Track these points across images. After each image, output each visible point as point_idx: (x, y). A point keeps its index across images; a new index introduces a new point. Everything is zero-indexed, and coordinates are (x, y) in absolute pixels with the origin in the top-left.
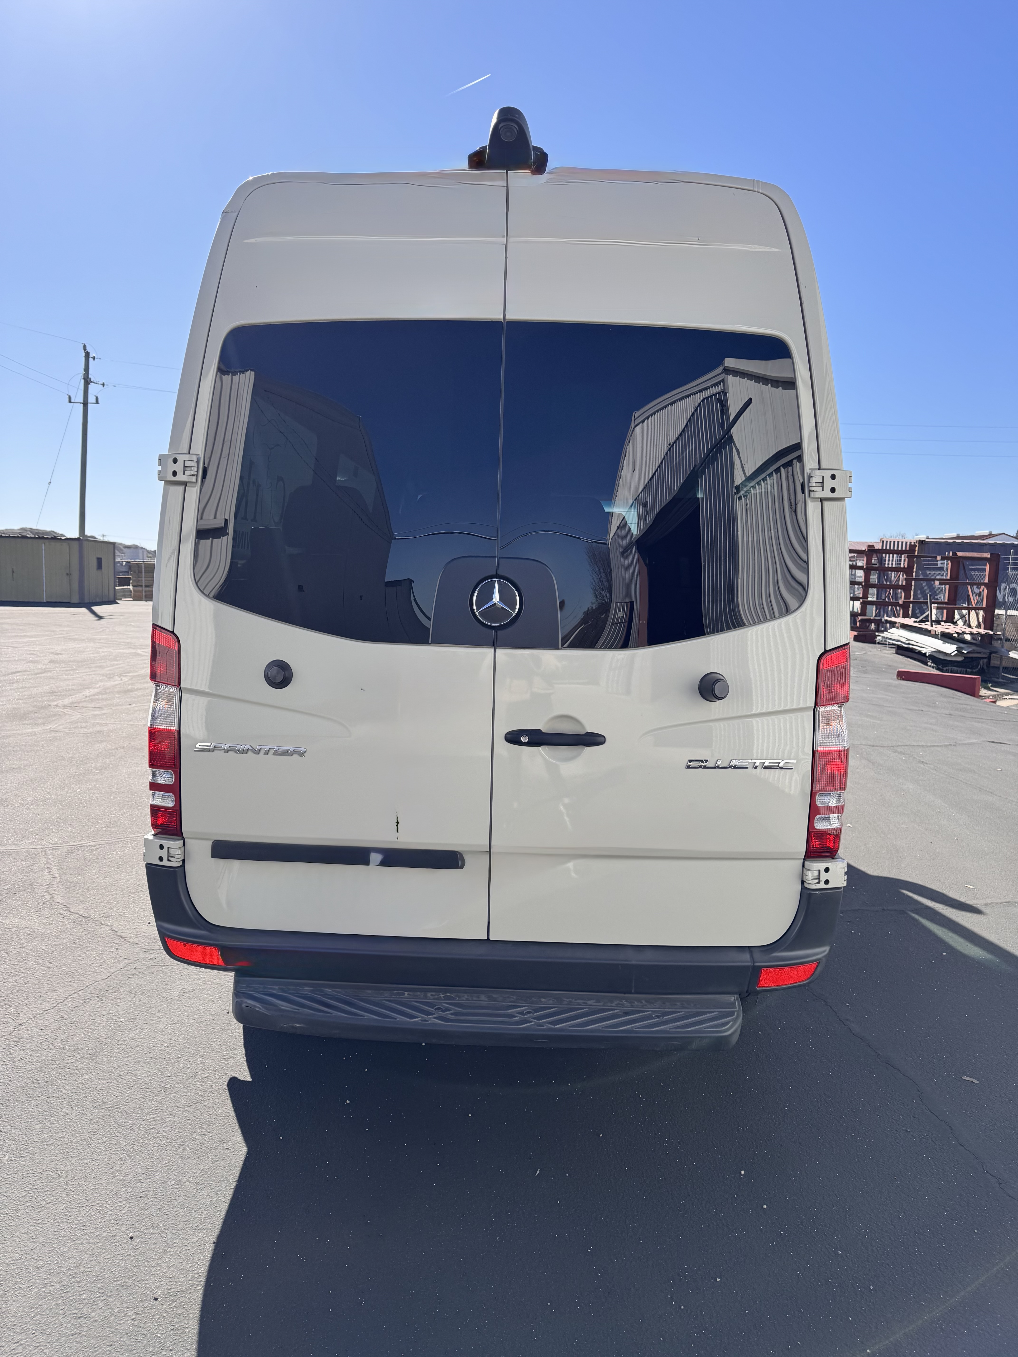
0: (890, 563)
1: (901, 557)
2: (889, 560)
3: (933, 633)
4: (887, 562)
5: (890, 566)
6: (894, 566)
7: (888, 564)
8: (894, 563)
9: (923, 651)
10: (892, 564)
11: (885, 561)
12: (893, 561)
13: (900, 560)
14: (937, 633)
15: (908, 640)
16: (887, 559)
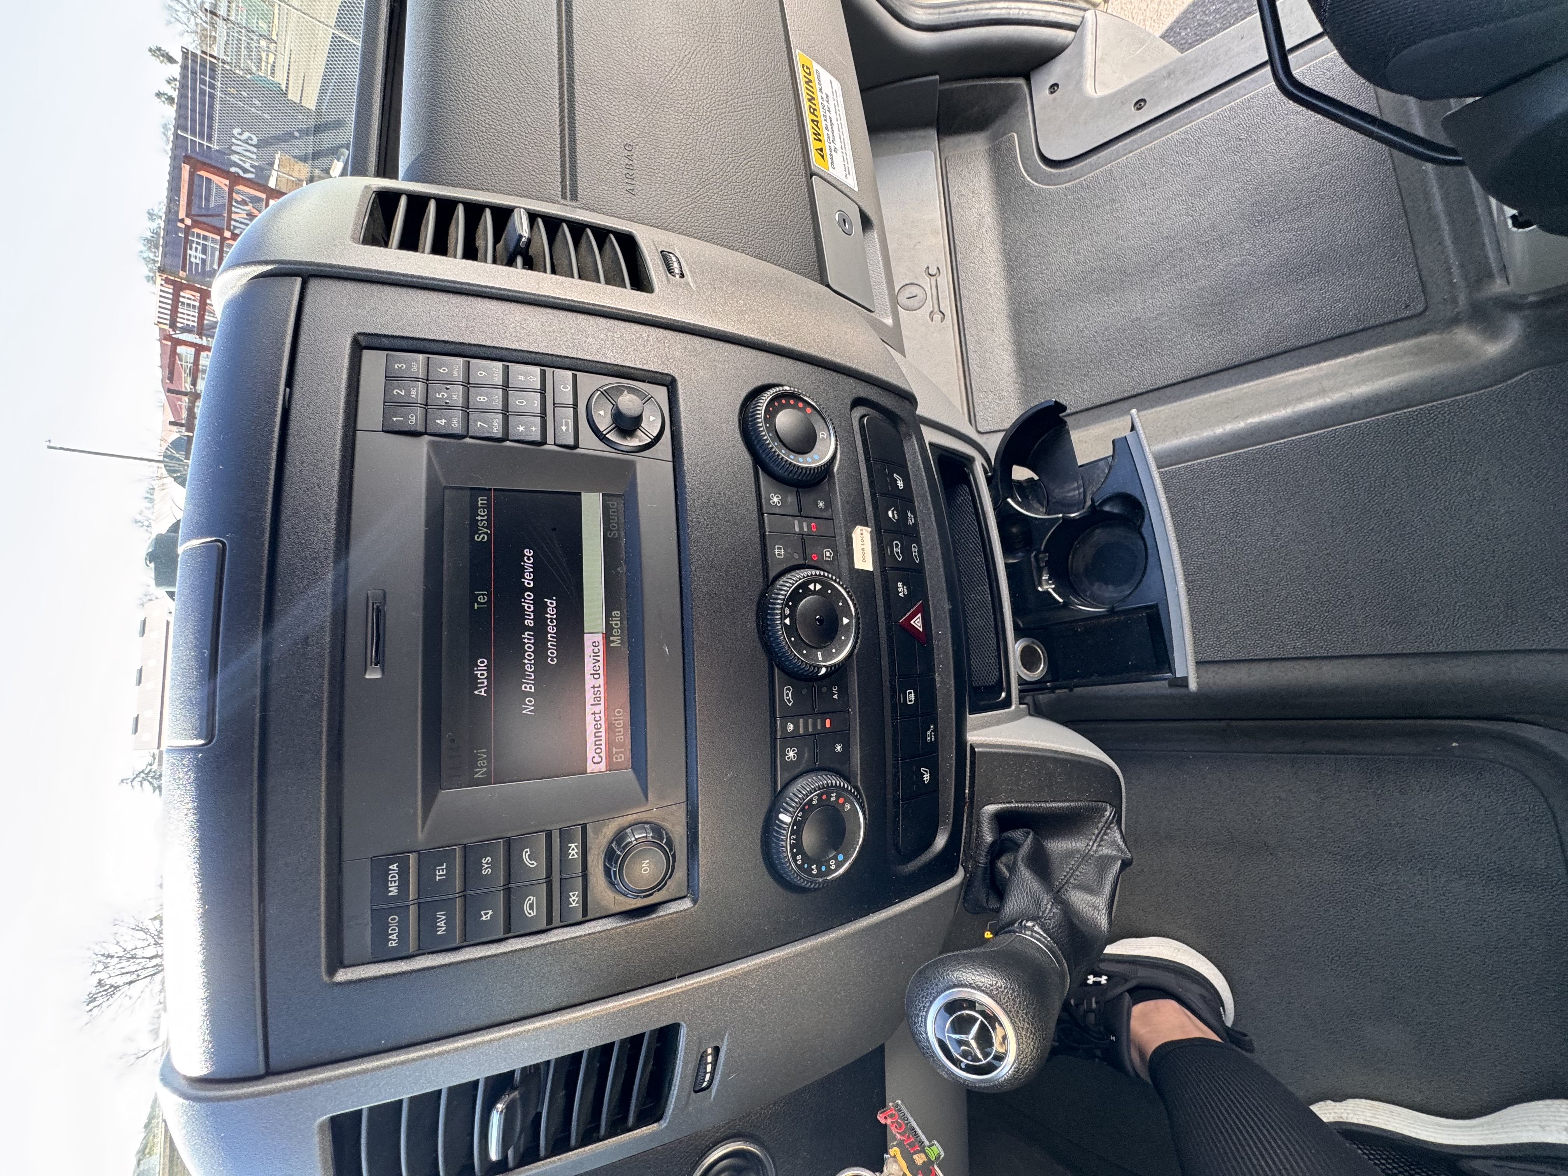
0: (191, 318)
1: (183, 303)
2: (188, 320)
4: (191, 323)
5: (196, 319)
6: (196, 315)
7: (193, 321)
8: (192, 313)
11: (188, 325)
12: (188, 315)
13: (188, 305)
16: (186, 322)
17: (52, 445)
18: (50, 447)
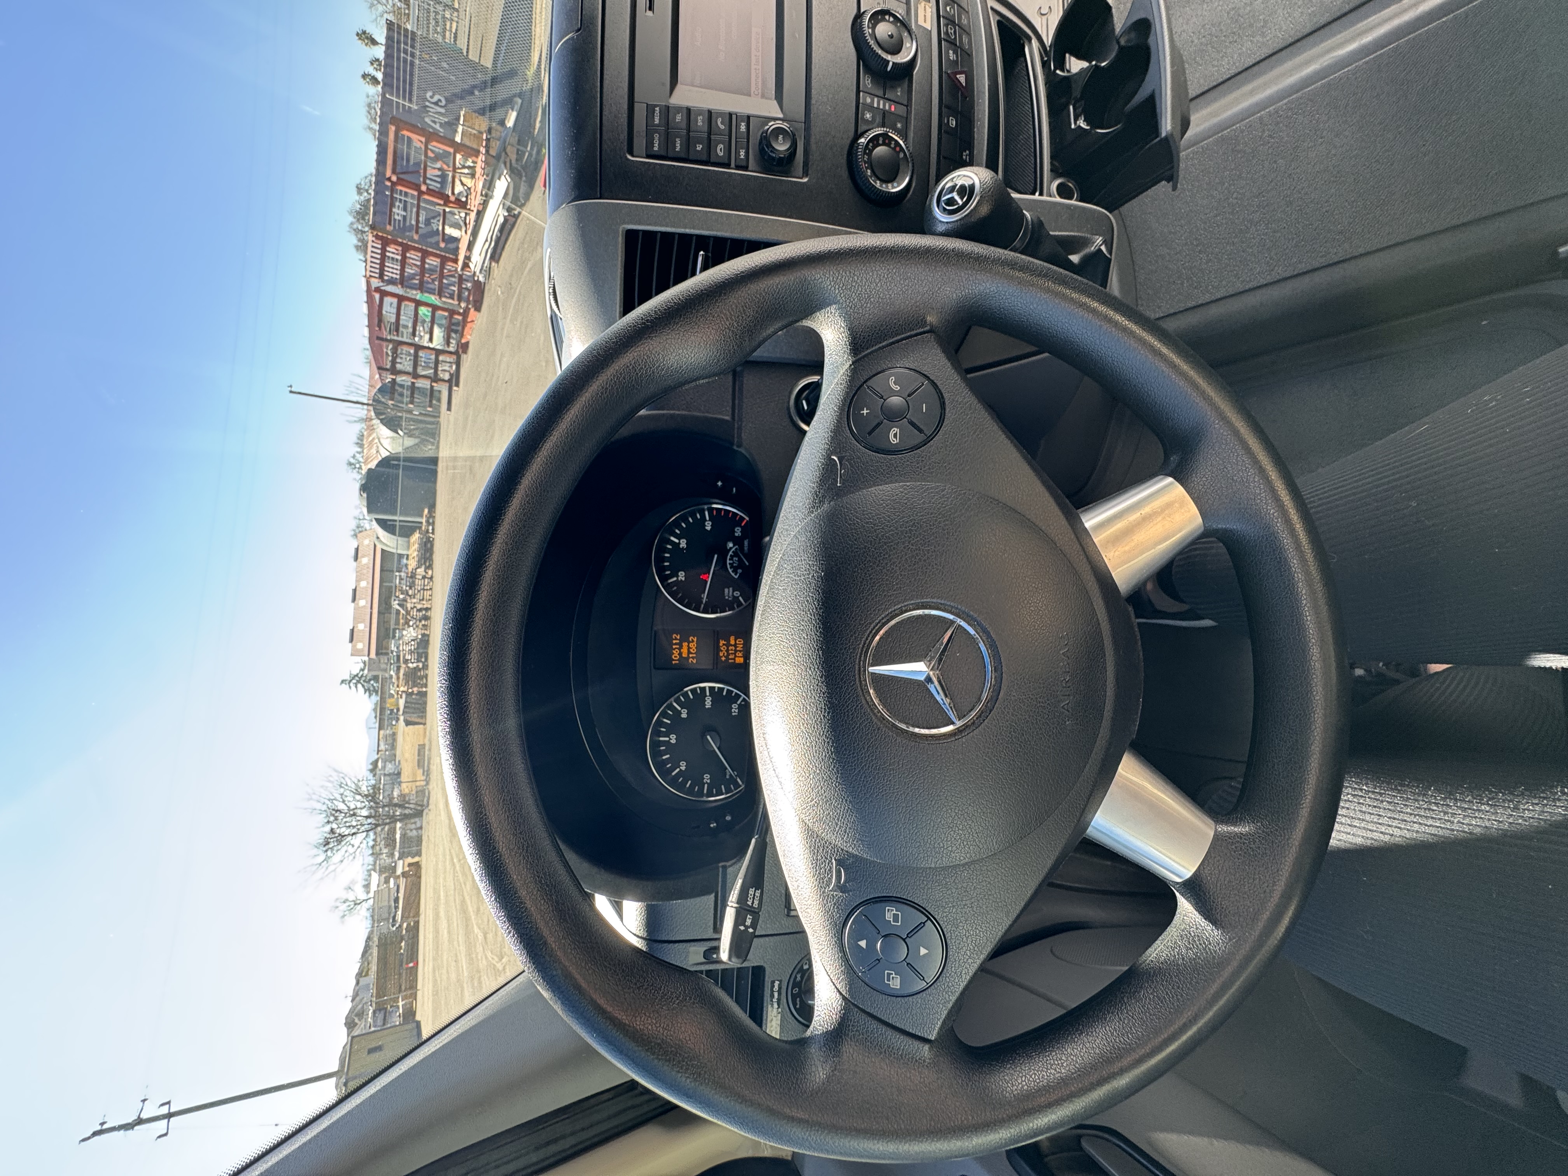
0: (395, 271)
1: (389, 257)
2: (392, 273)
3: (481, 208)
4: (394, 276)
5: (398, 272)
6: (399, 268)
7: (396, 274)
8: (395, 267)
9: (501, 220)
10: (397, 269)
11: (392, 277)
12: (393, 268)
13: (393, 258)
14: (482, 202)
15: (486, 240)
16: (390, 274)
17: (293, 389)
18: (291, 392)
